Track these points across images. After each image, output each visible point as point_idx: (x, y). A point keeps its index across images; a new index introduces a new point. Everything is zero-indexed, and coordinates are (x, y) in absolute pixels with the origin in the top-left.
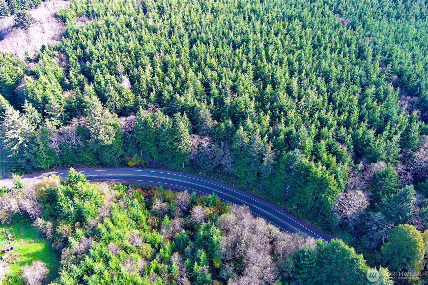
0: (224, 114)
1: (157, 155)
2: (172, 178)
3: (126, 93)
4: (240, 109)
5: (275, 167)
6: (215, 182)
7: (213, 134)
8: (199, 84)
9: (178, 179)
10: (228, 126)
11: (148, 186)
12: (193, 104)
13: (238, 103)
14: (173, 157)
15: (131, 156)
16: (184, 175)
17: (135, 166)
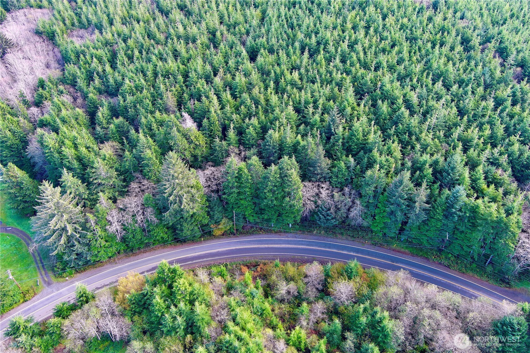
0: (336, 147)
1: (253, 216)
2: (280, 244)
3: (196, 137)
4: (358, 139)
5: (428, 212)
6: (338, 241)
7: (331, 177)
8: (292, 111)
9: (289, 244)
10: (349, 165)
11: (253, 261)
12: (295, 141)
13: (355, 131)
14: (279, 216)
15: (217, 223)
16: (296, 237)
17: (223, 235)
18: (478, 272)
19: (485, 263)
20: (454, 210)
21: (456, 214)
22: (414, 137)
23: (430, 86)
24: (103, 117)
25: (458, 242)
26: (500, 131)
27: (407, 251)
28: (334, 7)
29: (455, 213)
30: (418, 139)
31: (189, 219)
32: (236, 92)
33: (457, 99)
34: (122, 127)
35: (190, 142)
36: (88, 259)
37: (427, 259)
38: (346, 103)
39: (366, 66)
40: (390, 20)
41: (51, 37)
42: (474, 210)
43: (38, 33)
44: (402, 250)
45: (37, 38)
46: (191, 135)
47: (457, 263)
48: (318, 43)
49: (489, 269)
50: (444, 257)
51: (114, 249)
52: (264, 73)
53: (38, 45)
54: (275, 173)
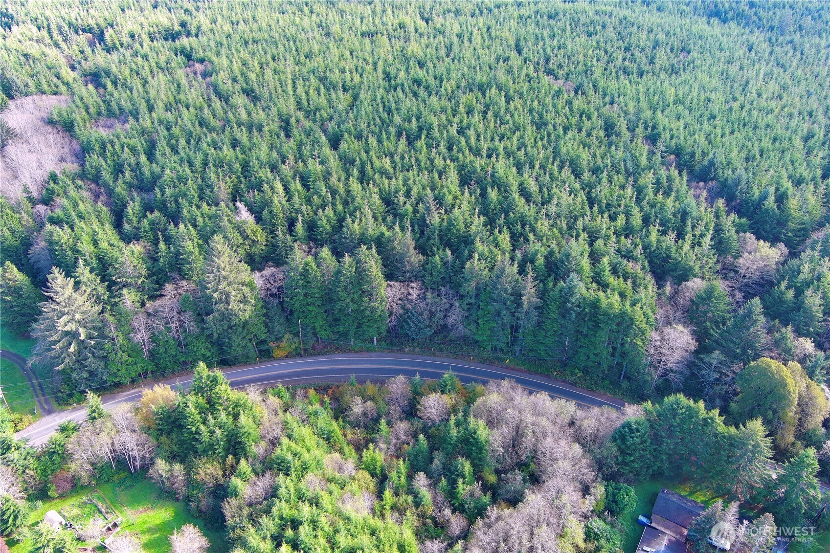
0: (432, 242)
1: (325, 330)
2: (361, 364)
3: (252, 231)
4: (458, 231)
5: (540, 311)
6: (437, 359)
7: (424, 276)
8: (377, 199)
9: (371, 364)
10: (445, 260)
11: (323, 383)
12: (377, 232)
13: (454, 220)
14: (358, 327)
15: (278, 339)
16: (381, 356)
17: (286, 357)
18: (610, 389)
19: (619, 377)
20: (569, 305)
21: (574, 310)
22: (527, 228)
23: (556, 173)
24: (134, 213)
25: (583, 350)
26: (637, 220)
27: (523, 368)
28: (446, 90)
29: (571, 309)
30: (533, 230)
31: (240, 329)
32: (309, 181)
33: (588, 188)
34: (157, 224)
35: (246, 238)
36: (104, 378)
37: (548, 377)
38: (446, 190)
39: (477, 153)
40: (517, 103)
41: (67, 127)
42: (595, 305)
43: (51, 122)
44: (518, 367)
45: (49, 129)
46: (246, 228)
47: (585, 380)
48: (420, 129)
49: (625, 384)
50: (568, 373)
51: (139, 368)
52: (347, 162)
53: (51, 137)
54: (350, 266)
